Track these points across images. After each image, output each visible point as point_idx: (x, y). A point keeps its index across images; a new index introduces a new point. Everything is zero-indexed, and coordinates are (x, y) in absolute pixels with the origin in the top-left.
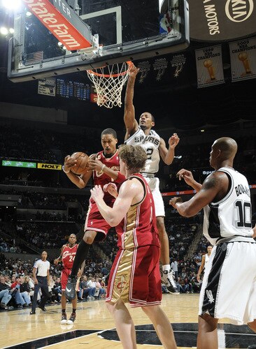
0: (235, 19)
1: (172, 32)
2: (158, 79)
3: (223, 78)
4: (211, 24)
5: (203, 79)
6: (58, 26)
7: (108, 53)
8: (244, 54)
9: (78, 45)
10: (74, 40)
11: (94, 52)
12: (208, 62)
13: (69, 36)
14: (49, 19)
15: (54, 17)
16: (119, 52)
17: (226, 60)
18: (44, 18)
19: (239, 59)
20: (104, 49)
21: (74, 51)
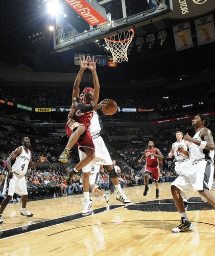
0: (198, 2)
1: (161, 5)
2: (150, 48)
3: (192, 44)
4: (183, 7)
5: (179, 45)
6: (83, 9)
7: (118, 25)
8: (205, 27)
9: (98, 21)
10: (94, 18)
11: (109, 25)
12: (182, 33)
13: (91, 15)
14: (77, 5)
15: (80, 3)
16: (125, 23)
17: (193, 31)
18: (74, 5)
19: (202, 30)
20: (115, 23)
21: (95, 26)
